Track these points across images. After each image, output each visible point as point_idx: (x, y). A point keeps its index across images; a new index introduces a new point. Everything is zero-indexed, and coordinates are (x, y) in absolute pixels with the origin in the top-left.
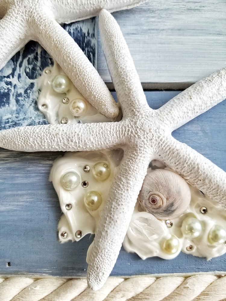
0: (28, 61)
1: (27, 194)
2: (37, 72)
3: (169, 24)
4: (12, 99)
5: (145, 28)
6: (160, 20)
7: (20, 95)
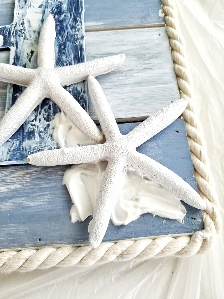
0: (45, 110)
1: (49, 194)
2: (51, 117)
3: (132, 80)
4: (37, 135)
5: (117, 84)
6: (127, 78)
7: (41, 132)
